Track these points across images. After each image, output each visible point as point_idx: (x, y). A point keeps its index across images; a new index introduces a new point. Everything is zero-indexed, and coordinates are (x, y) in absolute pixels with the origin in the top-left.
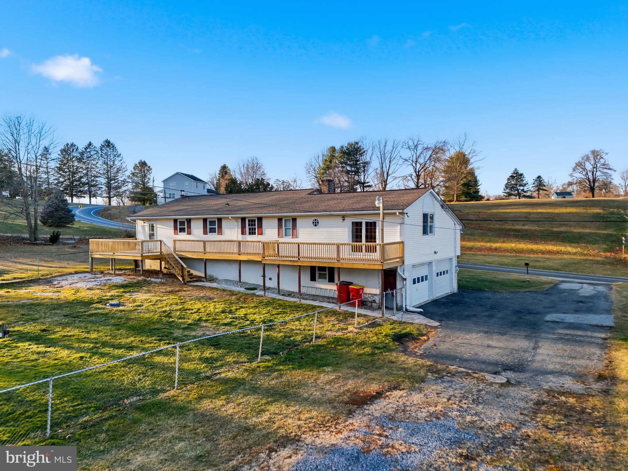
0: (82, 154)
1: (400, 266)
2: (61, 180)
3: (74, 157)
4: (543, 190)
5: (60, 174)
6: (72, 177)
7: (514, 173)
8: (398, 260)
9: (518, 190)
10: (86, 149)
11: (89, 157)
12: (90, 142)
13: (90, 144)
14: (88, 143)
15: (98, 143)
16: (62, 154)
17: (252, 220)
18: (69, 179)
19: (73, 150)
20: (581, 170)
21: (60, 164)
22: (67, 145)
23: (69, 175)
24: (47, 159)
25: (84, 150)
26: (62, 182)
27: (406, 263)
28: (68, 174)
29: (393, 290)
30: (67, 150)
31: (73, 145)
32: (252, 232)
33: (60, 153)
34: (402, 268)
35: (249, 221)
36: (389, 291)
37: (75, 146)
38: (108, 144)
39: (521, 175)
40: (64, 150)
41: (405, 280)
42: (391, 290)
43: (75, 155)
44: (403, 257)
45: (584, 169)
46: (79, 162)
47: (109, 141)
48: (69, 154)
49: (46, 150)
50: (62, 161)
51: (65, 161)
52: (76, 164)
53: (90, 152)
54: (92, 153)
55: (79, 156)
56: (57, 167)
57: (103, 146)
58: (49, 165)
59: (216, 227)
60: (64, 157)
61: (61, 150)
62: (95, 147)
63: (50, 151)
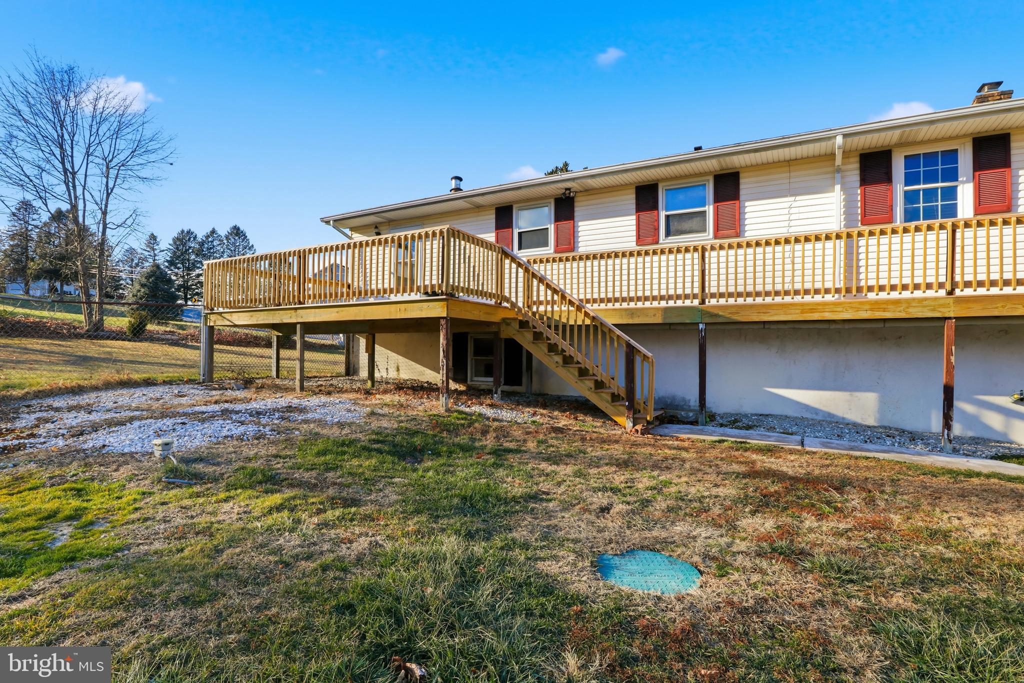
0: (202, 244)
3: (190, 247)
10: (207, 237)
11: (211, 248)
12: (214, 229)
13: (213, 232)
14: (209, 230)
15: (223, 231)
16: (175, 243)
19: (189, 239)
21: (171, 257)
22: (183, 231)
24: (154, 250)
25: (204, 239)
30: (183, 239)
31: (189, 232)
33: (171, 242)
37: (192, 233)
38: (237, 232)
40: (178, 238)
43: (193, 245)
46: (197, 255)
47: (239, 229)
48: (184, 245)
49: (153, 237)
50: (174, 253)
51: (179, 253)
52: (193, 257)
53: (212, 242)
54: (215, 244)
55: (197, 246)
56: (167, 261)
57: (231, 234)
58: (156, 258)
59: (710, 210)
60: (177, 249)
61: (173, 240)
62: (219, 236)
63: (158, 240)
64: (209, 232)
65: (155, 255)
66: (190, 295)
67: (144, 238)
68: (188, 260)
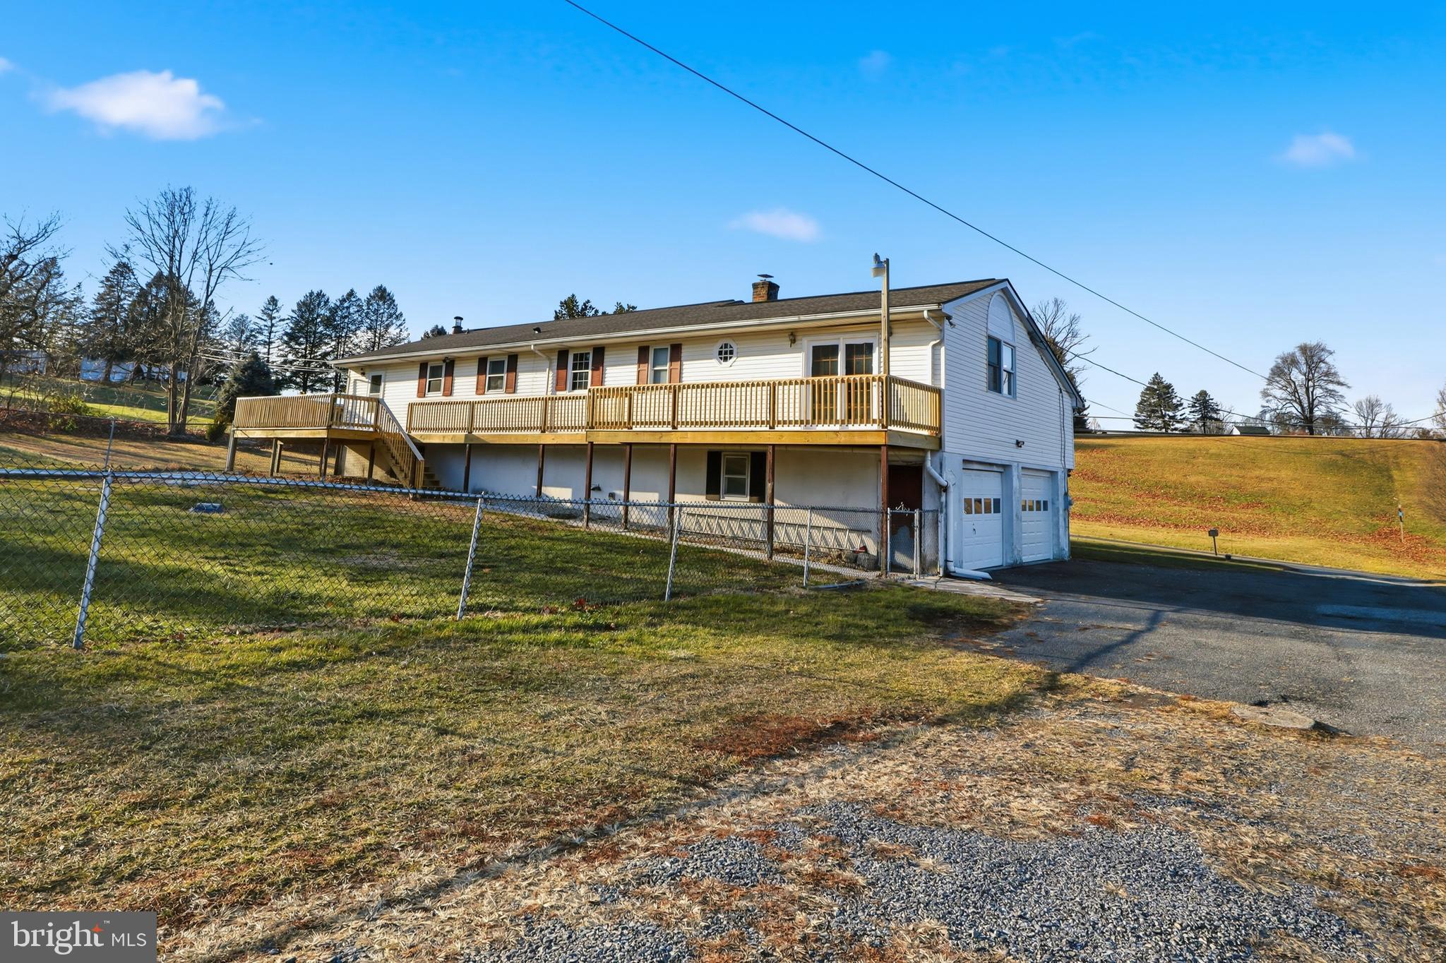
0: (334, 311)
1: (933, 451)
2: (291, 357)
3: (318, 316)
4: (1211, 418)
5: (291, 347)
6: (310, 354)
7: (1154, 383)
8: (926, 432)
9: (1163, 416)
10: (343, 301)
11: (346, 317)
12: (352, 291)
13: (351, 294)
14: (348, 291)
15: (363, 294)
16: (300, 310)
17: (582, 355)
18: (305, 356)
19: (319, 304)
20: (1283, 383)
21: (292, 328)
22: (311, 294)
23: (305, 349)
24: (272, 318)
25: (338, 304)
26: (291, 362)
27: (948, 446)
28: (303, 347)
29: (913, 509)
30: (310, 305)
31: (320, 295)
32: (580, 383)
33: (295, 308)
34: (937, 459)
35: (575, 356)
36: (901, 509)
37: (324, 296)
38: (382, 295)
39: (1169, 386)
40: (304, 303)
41: (945, 489)
42: (906, 506)
43: (322, 312)
44: (939, 429)
45: (1290, 382)
46: (327, 326)
47: (385, 290)
48: (311, 311)
49: (273, 301)
50: (297, 323)
51: (303, 323)
52: (321, 329)
53: (348, 308)
54: (352, 310)
55: (328, 314)
56: (286, 334)
57: (373, 297)
58: (274, 329)
59: (505, 375)
60: (302, 317)
61: (298, 304)
62: (359, 299)
63: (279, 304)
64: (345, 295)
65: (273, 325)
66: (312, 381)
67: (262, 302)
68: (315, 333)
